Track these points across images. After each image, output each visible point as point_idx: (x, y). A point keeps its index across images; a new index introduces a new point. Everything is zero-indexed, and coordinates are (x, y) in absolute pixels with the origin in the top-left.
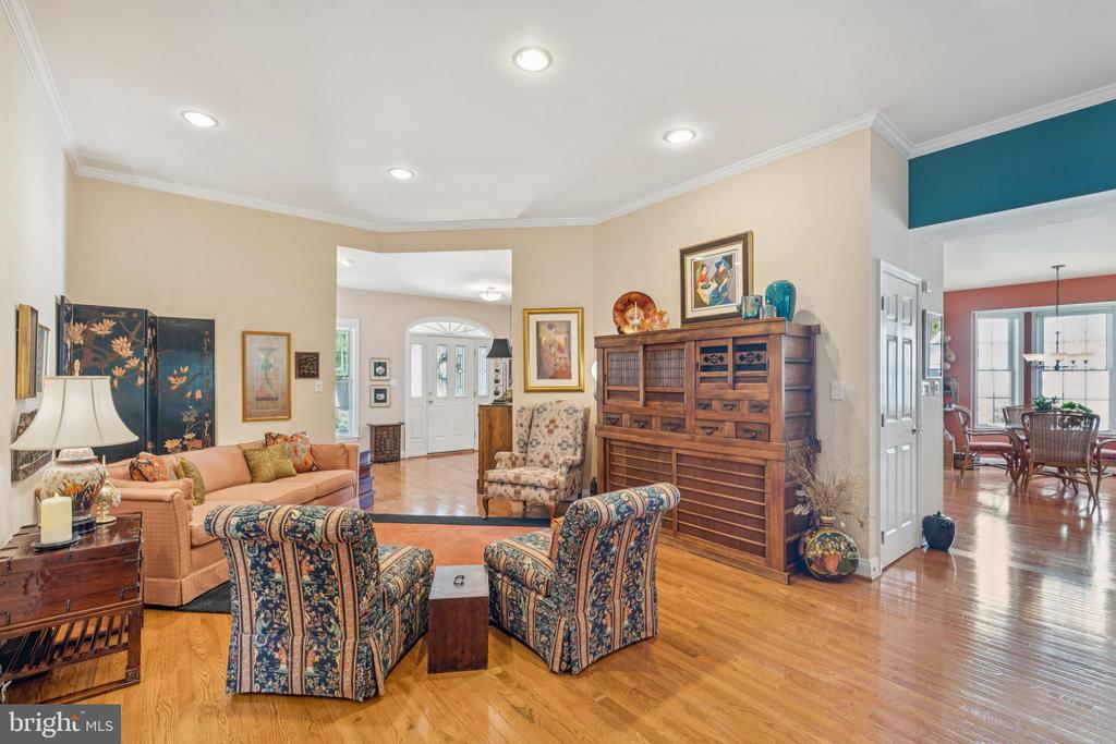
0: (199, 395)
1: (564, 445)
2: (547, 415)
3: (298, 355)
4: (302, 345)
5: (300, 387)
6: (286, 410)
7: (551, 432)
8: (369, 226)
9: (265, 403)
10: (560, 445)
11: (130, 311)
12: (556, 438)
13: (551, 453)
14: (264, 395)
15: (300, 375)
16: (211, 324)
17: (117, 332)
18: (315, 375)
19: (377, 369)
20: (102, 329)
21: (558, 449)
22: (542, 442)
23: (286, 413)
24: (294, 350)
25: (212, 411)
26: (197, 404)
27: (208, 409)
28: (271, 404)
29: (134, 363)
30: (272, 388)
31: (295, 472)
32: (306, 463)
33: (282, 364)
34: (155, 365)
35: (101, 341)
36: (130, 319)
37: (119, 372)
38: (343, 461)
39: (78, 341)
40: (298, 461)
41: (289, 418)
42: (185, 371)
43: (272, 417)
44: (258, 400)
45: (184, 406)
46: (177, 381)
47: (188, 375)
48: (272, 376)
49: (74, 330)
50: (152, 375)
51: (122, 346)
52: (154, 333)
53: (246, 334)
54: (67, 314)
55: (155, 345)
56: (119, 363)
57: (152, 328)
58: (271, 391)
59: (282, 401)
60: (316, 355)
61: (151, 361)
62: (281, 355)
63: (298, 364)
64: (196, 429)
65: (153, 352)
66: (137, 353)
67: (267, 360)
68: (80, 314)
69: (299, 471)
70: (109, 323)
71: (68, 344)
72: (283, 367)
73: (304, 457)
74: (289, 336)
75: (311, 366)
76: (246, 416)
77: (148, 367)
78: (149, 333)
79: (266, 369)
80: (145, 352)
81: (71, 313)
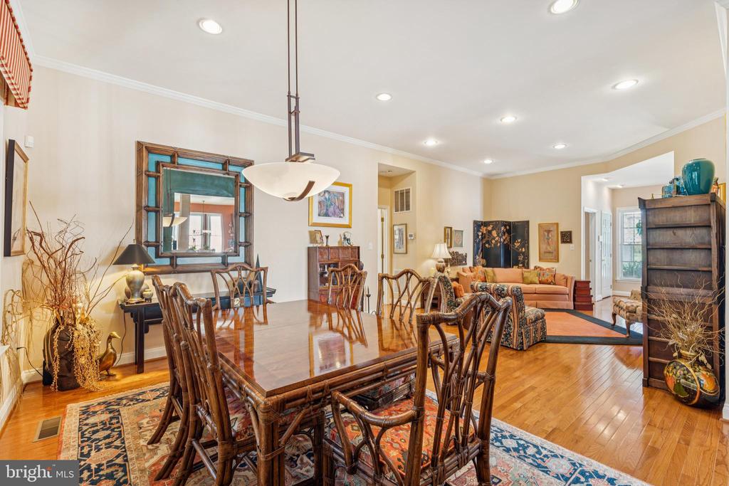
0: (523, 250)
3: (561, 232)
4: (563, 228)
5: (563, 248)
6: (556, 258)
9: (547, 254)
11: (496, 222)
14: (547, 251)
15: (563, 242)
16: (528, 222)
17: (493, 229)
18: (570, 242)
20: (490, 228)
23: (557, 260)
24: (560, 231)
26: (523, 253)
27: (527, 256)
28: (551, 255)
29: (497, 239)
31: (538, 282)
32: (547, 280)
33: (555, 237)
34: (508, 238)
35: (490, 232)
36: (496, 224)
37: (493, 242)
38: (563, 282)
39: (485, 232)
40: (543, 279)
41: (558, 261)
42: (519, 240)
43: (551, 261)
44: (545, 252)
45: (518, 254)
46: (517, 245)
47: (521, 242)
48: (550, 243)
49: (484, 229)
50: (505, 243)
51: (494, 233)
52: (508, 227)
53: (540, 225)
54: (478, 225)
55: (509, 232)
56: (494, 238)
57: (505, 226)
58: (549, 249)
59: (555, 253)
60: (570, 232)
61: (504, 237)
62: (554, 233)
63: (562, 237)
64: (523, 263)
65: (506, 234)
66: (498, 235)
67: (548, 236)
68: (486, 224)
69: (541, 283)
70: (491, 226)
71: (480, 234)
72: (555, 239)
73: (547, 277)
74: (557, 224)
75: (567, 237)
76: (541, 259)
77: (502, 240)
78: (503, 228)
79: (548, 239)
80: (500, 235)
81: (482, 224)
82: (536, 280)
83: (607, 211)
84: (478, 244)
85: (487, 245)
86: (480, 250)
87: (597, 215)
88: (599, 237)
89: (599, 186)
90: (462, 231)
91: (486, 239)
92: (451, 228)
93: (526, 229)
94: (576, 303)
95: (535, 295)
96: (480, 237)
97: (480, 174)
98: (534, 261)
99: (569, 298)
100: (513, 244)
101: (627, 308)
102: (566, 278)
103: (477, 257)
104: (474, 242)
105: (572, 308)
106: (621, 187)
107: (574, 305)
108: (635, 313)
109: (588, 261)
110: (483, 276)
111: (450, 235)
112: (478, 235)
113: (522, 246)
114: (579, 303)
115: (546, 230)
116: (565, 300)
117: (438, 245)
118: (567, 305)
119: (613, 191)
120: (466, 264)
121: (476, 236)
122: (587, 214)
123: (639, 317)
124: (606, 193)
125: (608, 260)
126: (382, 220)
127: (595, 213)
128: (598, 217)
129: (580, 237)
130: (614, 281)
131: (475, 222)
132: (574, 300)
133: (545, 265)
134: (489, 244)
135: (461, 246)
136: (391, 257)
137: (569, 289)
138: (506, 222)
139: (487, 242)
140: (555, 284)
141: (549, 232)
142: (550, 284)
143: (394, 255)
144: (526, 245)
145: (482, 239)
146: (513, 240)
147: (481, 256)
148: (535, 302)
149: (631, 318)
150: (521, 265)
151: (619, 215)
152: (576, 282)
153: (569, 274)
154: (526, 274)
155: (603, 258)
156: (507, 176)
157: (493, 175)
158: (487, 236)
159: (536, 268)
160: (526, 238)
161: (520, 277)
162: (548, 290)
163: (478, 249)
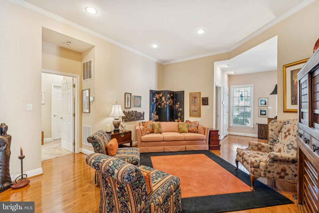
0: (181, 110)
1: (290, 147)
2: (288, 126)
3: (202, 98)
4: (203, 96)
5: (203, 108)
6: (199, 115)
7: (286, 136)
8: (224, 51)
9: (194, 112)
10: (288, 146)
11: (164, 91)
12: (287, 141)
13: (282, 149)
14: (194, 110)
15: (203, 104)
16: (183, 92)
17: (163, 96)
18: (207, 104)
19: (262, 102)
20: (161, 95)
21: (286, 148)
22: (280, 142)
25: (183, 113)
26: (181, 112)
27: (182, 113)
28: (196, 113)
29: (165, 102)
30: (196, 108)
31: (187, 132)
32: (193, 130)
33: (199, 101)
34: (172, 102)
35: (161, 98)
36: (164, 93)
37: (163, 104)
38: (202, 132)
39: (158, 98)
40: (191, 129)
41: (200, 117)
42: (179, 103)
43: (196, 116)
44: (193, 111)
45: (178, 112)
46: (177, 106)
47: (179, 104)
48: (196, 105)
49: (157, 96)
50: (170, 105)
51: (163, 99)
52: (172, 95)
53: (190, 94)
54: (153, 93)
55: (172, 98)
56: (163, 102)
57: (170, 94)
58: (196, 109)
59: (198, 112)
60: (207, 98)
61: (169, 101)
62: (198, 99)
63: (203, 101)
64: (181, 118)
65: (171, 99)
66: (165, 100)
67: (195, 100)
68: (158, 93)
69: (189, 132)
70: (162, 94)
71: (155, 99)
72: (199, 102)
73: (193, 128)
74: (200, 93)
75: (205, 101)
76: (190, 116)
77: (168, 103)
78: (168, 95)
79: (195, 103)
80: (167, 100)
81: (156, 93)
82: (186, 130)
83: (226, 87)
84: (153, 105)
85: (159, 106)
86: (155, 110)
87: (222, 88)
88: (222, 102)
89: (223, 70)
90: (141, 97)
91: (159, 102)
92: (131, 94)
93: (182, 96)
94: (210, 145)
95: (185, 141)
96: (155, 101)
97: (155, 60)
98: (187, 117)
99: (207, 143)
100: (175, 106)
101: (252, 163)
102: (204, 129)
103: (153, 114)
104: (150, 104)
105: (208, 150)
106: (233, 73)
107: (209, 147)
108: (258, 168)
109: (217, 116)
110: (152, 128)
111: (130, 99)
112: (153, 100)
113: (180, 107)
114: (212, 146)
115: (194, 97)
116: (204, 144)
117: (114, 106)
118: (205, 147)
119: (229, 76)
120: (143, 119)
121: (151, 100)
122: (217, 87)
123: (262, 173)
124: (226, 77)
125: (226, 114)
126: (74, 86)
127: (221, 87)
128: (222, 89)
129: (212, 101)
130: (229, 126)
131: (151, 91)
132: (209, 144)
133: (192, 119)
134: (160, 106)
135: (140, 106)
136: (81, 115)
137: (205, 137)
138: (171, 91)
139: (160, 104)
140: (198, 133)
141: (195, 98)
142: (194, 132)
143: (83, 114)
144: (182, 106)
145: (156, 102)
146: (175, 103)
147: (155, 113)
148: (185, 146)
149: (255, 173)
150: (179, 119)
151: (232, 90)
152: (210, 131)
153: (206, 126)
154: (181, 126)
155: (224, 114)
156: (172, 62)
157: (164, 62)
158: (159, 101)
159: (187, 121)
160: (182, 102)
161: (177, 128)
162: (193, 138)
163: (153, 109)
